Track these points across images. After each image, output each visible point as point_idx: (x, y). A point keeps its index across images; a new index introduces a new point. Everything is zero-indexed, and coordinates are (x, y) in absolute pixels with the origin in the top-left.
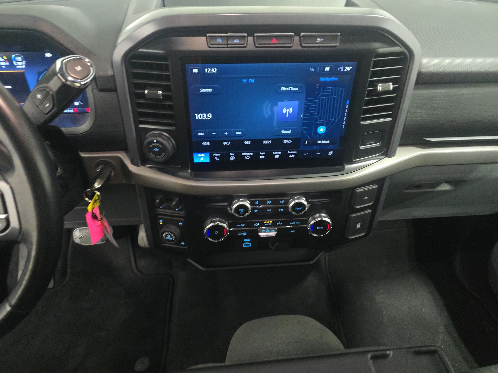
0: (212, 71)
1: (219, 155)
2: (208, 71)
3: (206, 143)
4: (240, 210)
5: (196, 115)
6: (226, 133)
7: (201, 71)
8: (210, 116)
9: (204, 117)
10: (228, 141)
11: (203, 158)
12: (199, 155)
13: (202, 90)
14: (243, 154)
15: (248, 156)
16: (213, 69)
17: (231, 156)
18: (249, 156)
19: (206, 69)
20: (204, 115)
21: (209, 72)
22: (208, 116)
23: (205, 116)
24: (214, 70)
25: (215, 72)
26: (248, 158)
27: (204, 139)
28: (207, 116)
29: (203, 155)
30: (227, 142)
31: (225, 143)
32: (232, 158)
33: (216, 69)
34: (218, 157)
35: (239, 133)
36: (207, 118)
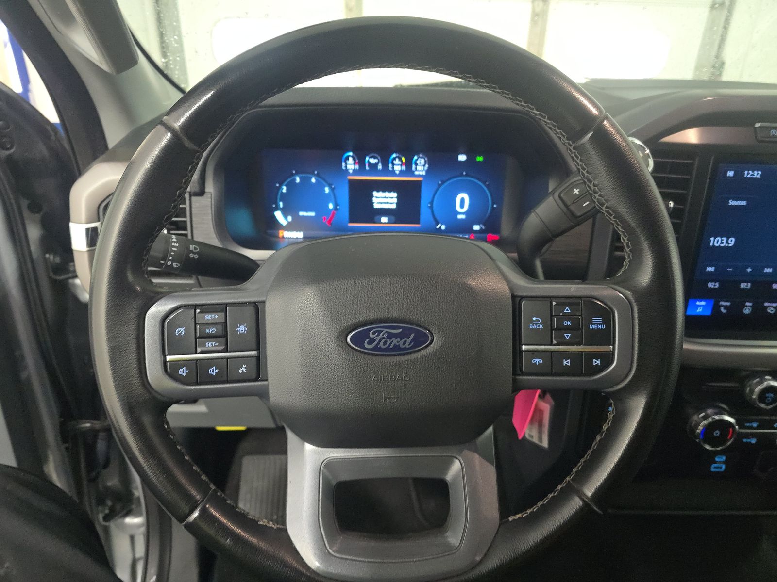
0: (754, 175)
1: (728, 304)
2: (748, 174)
3: (713, 283)
4: (767, 395)
5: (712, 239)
6: (749, 270)
7: (739, 174)
8: (732, 242)
9: (722, 243)
10: (747, 282)
11: (701, 307)
12: (698, 303)
13: (732, 203)
14: (766, 304)
15: (772, 309)
16: (756, 172)
17: (747, 306)
18: (773, 307)
19: (746, 172)
20: (722, 240)
21: (749, 176)
22: (729, 242)
23: (724, 242)
24: (758, 173)
25: (758, 176)
26: (772, 311)
27: (712, 277)
28: (727, 242)
29: (703, 303)
30: (746, 284)
31: (743, 285)
32: (747, 311)
33: (760, 172)
34: (726, 307)
35: (768, 270)
36: (727, 245)
